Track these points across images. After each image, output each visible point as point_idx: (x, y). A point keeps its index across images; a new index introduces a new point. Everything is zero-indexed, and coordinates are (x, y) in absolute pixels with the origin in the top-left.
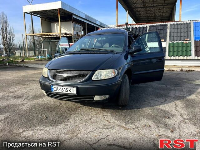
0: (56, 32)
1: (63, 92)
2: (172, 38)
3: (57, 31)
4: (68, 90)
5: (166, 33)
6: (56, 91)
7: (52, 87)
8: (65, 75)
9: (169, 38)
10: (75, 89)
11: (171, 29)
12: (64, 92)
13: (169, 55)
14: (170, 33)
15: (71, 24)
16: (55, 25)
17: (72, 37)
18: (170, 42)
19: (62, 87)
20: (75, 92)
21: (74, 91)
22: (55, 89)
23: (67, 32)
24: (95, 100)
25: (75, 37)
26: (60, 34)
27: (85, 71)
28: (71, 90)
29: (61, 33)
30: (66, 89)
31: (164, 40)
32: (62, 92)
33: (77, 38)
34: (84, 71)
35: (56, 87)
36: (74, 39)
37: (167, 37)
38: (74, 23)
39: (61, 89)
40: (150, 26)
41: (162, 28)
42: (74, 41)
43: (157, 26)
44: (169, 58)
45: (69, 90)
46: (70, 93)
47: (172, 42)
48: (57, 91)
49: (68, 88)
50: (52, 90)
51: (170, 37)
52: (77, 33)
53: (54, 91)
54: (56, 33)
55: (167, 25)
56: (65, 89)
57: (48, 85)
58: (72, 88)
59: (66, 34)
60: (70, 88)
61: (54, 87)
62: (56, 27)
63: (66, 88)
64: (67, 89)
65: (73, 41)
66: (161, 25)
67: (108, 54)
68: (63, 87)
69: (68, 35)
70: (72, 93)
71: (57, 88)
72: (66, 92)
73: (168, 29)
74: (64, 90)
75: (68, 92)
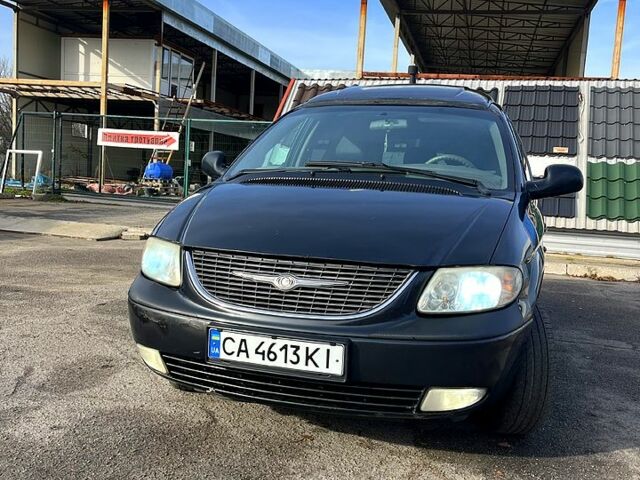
0: (82, 78)
1: (277, 364)
2: (600, 145)
3: (87, 74)
4: (302, 353)
5: (576, 121)
6: (233, 358)
7: (215, 337)
8: (284, 283)
9: (585, 142)
10: (338, 352)
11: (593, 106)
12: (280, 363)
13: (590, 215)
14: (592, 122)
15: (151, 52)
16: (81, 48)
17: (154, 107)
18: (593, 160)
19: (268, 341)
20: (337, 368)
21: (331, 361)
22: (231, 347)
23: (133, 83)
24: (423, 408)
25: (164, 105)
26: (104, 88)
27: (381, 270)
28: (320, 358)
29: (107, 83)
30: (291, 351)
31: (566, 150)
32: (267, 362)
33: (175, 111)
34: (379, 266)
35: (238, 337)
36: (160, 114)
37: (580, 140)
38: (164, 49)
39: (265, 348)
40: (509, 90)
41: (560, 99)
42: (161, 122)
43: (537, 89)
44: (591, 224)
45: (309, 357)
46: (311, 368)
47: (600, 161)
48: (242, 358)
49: (303, 345)
50: (214, 351)
51: (591, 138)
52: (174, 90)
53: (223, 356)
54: (81, 81)
55: (576, 91)
56: (285, 347)
57: (187, 325)
58: (324, 347)
59: (127, 90)
60: (312, 346)
61: (224, 335)
62: (82, 58)
63: (289, 343)
64: (298, 348)
65: (156, 121)
66: (552, 89)
67: (452, 193)
68: (274, 338)
69: (139, 94)
70: (322, 369)
71: (243, 341)
72: (289, 366)
73: (581, 109)
74: (281, 355)
75: (301, 366)
